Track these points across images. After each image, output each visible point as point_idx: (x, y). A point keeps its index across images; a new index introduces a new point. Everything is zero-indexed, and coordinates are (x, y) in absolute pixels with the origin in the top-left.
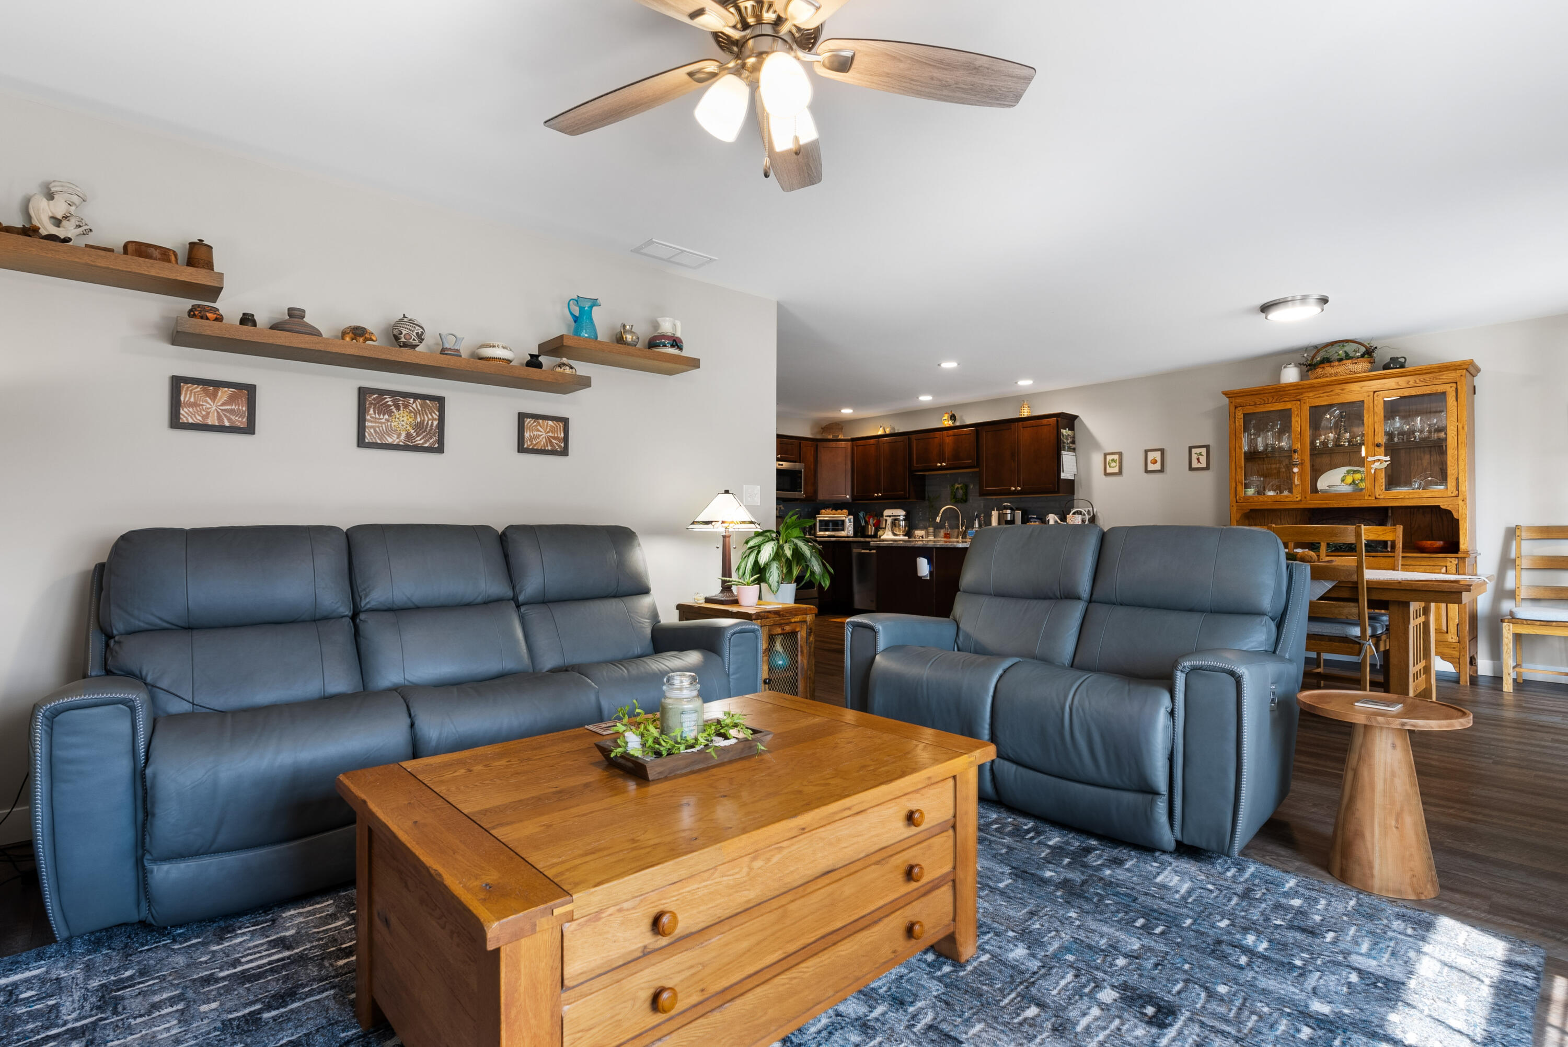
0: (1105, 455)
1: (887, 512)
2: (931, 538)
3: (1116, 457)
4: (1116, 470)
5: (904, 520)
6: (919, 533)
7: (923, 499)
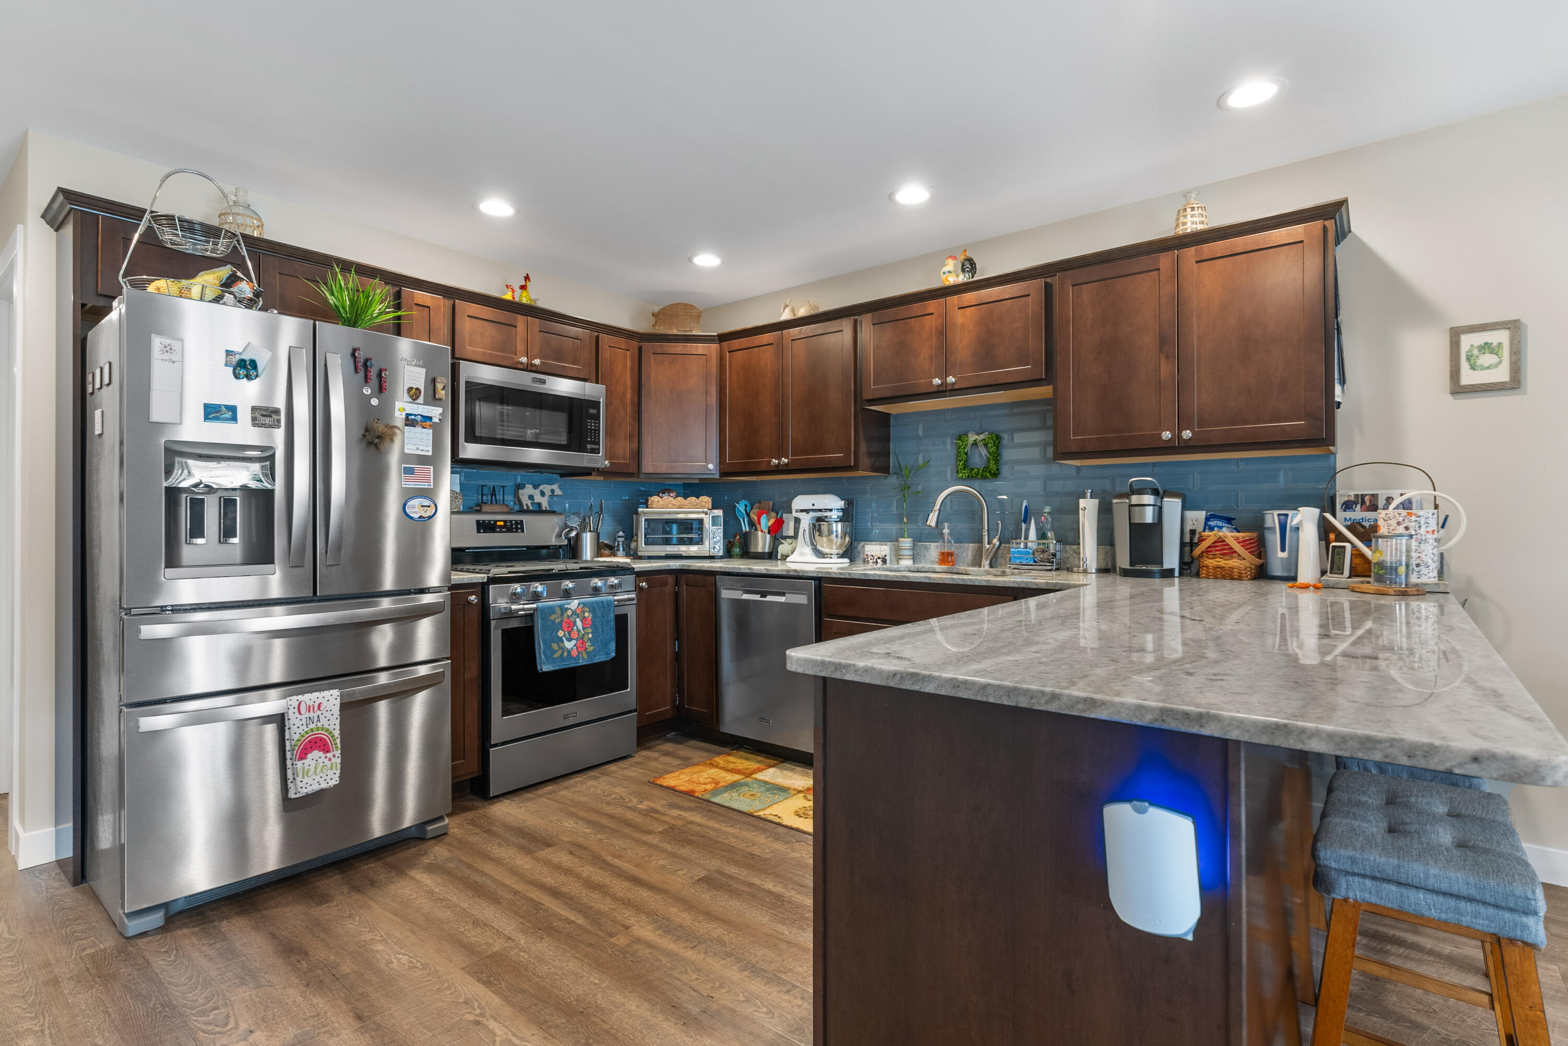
0: (1455, 335)
1: (801, 502)
2: (907, 563)
3: (1501, 337)
4: (1502, 374)
5: (841, 520)
6: (873, 549)
7: (885, 469)
